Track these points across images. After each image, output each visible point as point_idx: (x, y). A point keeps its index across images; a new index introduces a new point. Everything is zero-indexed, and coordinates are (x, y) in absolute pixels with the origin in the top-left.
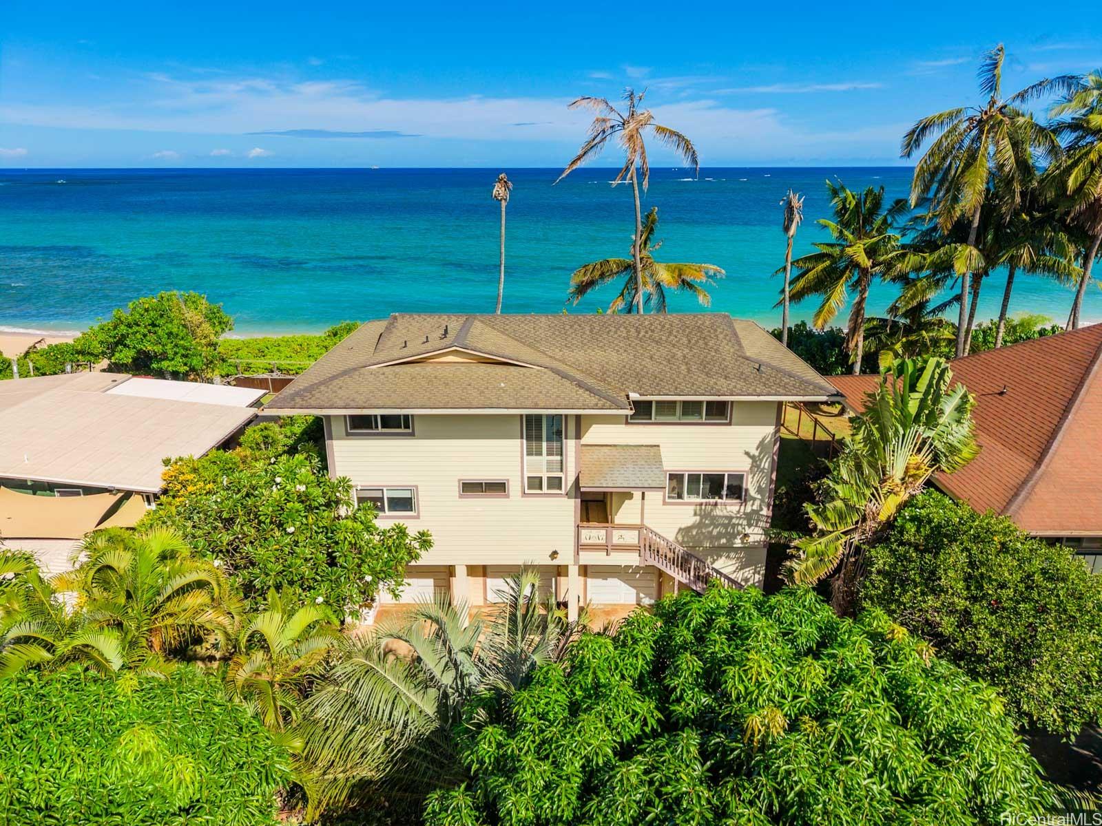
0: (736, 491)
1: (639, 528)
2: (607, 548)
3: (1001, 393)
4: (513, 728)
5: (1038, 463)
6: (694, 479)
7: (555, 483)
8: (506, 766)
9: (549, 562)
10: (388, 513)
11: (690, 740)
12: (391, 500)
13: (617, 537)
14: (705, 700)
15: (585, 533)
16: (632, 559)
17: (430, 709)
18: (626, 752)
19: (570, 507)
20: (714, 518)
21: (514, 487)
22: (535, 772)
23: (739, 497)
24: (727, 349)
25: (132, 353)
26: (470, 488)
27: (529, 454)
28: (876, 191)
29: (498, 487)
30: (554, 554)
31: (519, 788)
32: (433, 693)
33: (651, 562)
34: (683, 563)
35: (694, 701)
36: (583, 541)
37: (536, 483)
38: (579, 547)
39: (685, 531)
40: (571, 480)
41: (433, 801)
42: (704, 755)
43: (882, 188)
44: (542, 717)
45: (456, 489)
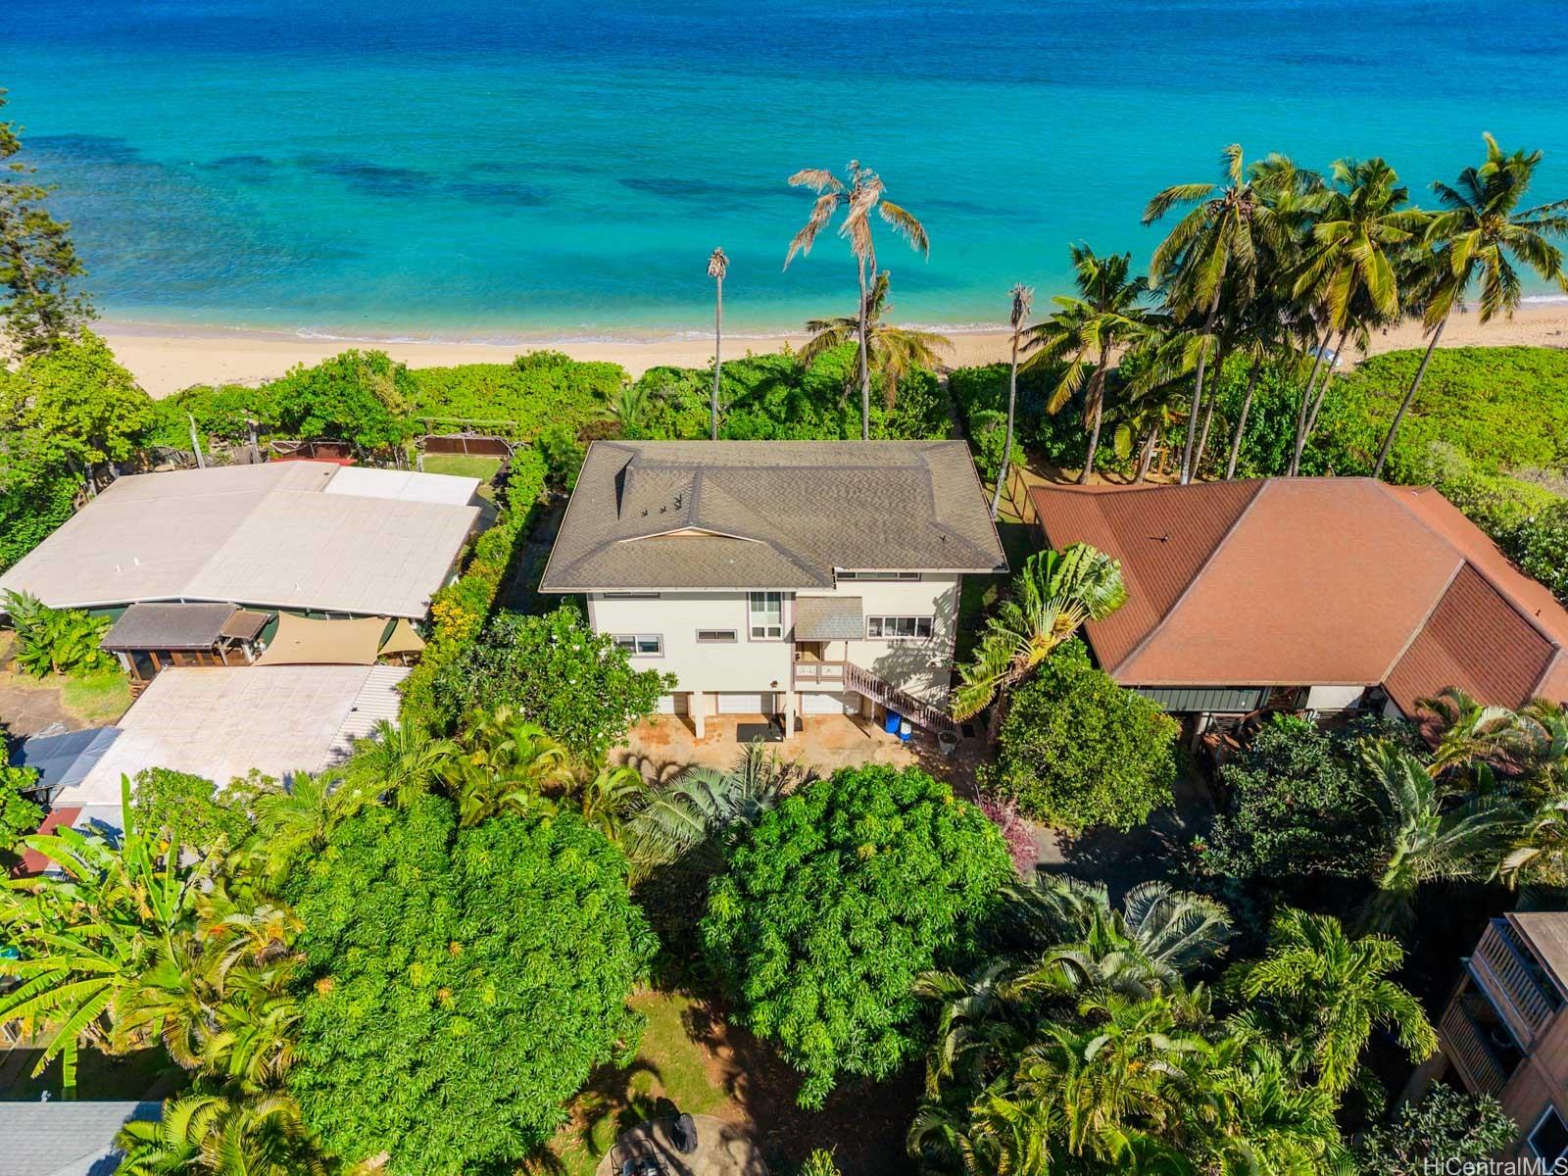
0: (925, 629)
1: (843, 663)
2: (817, 679)
3: (1163, 540)
4: (752, 848)
5: (1162, 618)
6: (891, 622)
7: (776, 632)
8: (750, 867)
9: (771, 689)
10: (639, 654)
11: (836, 856)
12: (640, 644)
13: (825, 671)
14: (848, 834)
15: (800, 670)
16: (839, 687)
17: (701, 828)
18: (806, 860)
19: (788, 649)
20: (906, 650)
21: (741, 635)
22: (764, 871)
23: (927, 635)
24: (922, 513)
25: (321, 424)
26: (705, 635)
27: (754, 609)
28: (1122, 258)
29: (729, 635)
30: (775, 684)
31: (756, 877)
32: (702, 818)
33: (854, 688)
34: (879, 688)
35: (841, 835)
36: (798, 674)
37: (759, 632)
38: (794, 678)
39: (881, 661)
40: (788, 630)
41: (713, 882)
42: (841, 862)
43: (1128, 255)
44: (767, 842)
45: (694, 636)
